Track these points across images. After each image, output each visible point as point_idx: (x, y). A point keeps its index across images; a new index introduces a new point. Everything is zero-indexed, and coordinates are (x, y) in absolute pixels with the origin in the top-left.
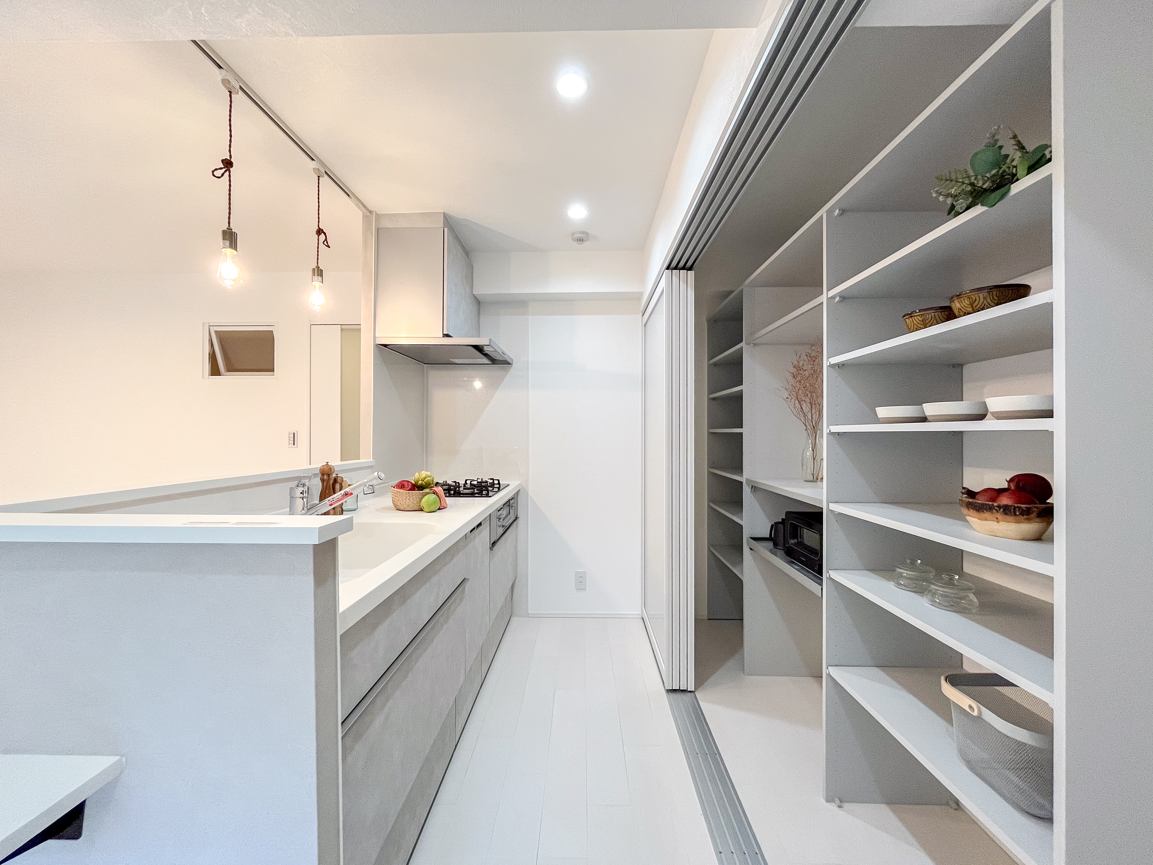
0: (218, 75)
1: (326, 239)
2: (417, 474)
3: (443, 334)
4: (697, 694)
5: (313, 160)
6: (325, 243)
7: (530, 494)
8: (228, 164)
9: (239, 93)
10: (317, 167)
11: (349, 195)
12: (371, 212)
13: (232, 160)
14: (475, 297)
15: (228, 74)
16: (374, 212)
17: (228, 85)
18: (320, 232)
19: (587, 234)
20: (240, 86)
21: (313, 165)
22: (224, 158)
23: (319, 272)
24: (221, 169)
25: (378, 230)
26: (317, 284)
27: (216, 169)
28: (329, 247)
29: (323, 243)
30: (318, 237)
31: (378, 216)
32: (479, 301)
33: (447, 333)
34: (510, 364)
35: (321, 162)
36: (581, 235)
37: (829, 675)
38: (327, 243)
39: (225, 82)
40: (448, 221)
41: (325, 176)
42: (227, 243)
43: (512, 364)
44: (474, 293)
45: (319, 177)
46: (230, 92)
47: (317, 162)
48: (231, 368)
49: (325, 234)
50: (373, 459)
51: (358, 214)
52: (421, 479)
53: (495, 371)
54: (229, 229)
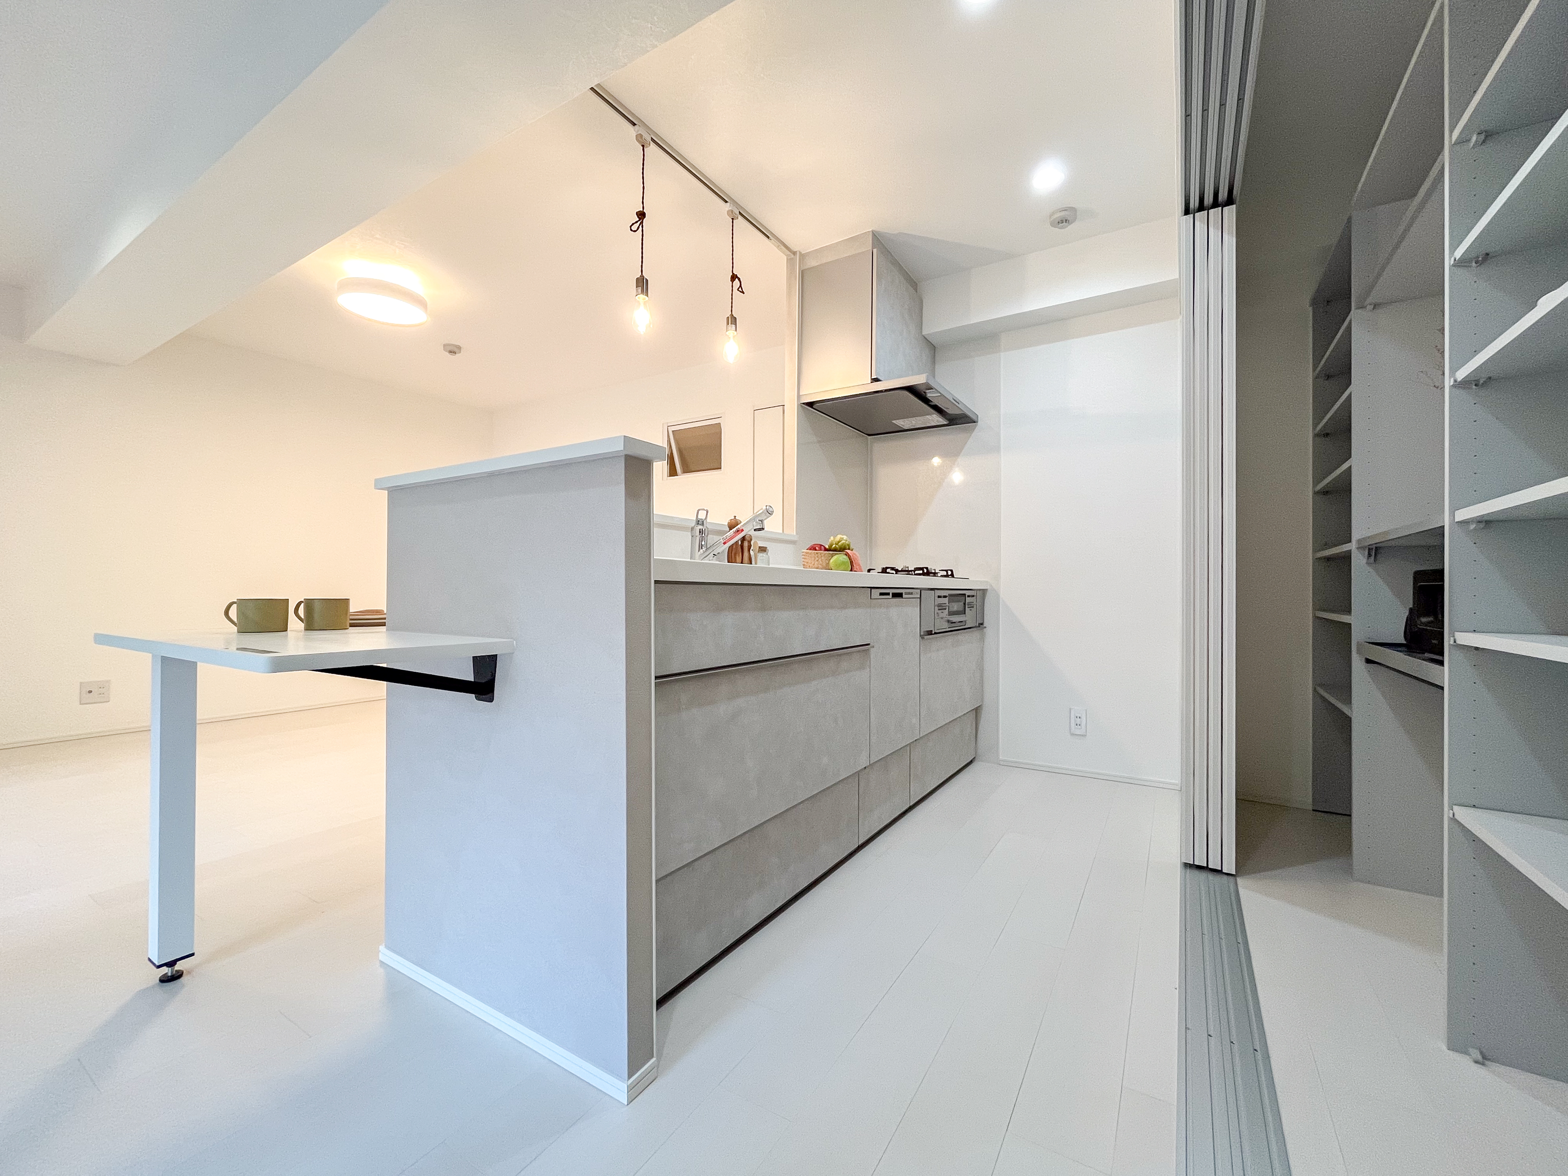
0: (632, 131)
1: (741, 286)
2: (832, 538)
3: (872, 379)
4: (1239, 880)
5: (726, 202)
6: (740, 289)
7: (1001, 596)
8: (641, 215)
9: (651, 144)
10: (730, 208)
11: (768, 237)
12: (794, 253)
13: (644, 211)
14: (925, 338)
15: (641, 128)
16: (798, 252)
17: (640, 139)
18: (734, 277)
19: (1073, 210)
20: (652, 138)
21: (727, 207)
22: (638, 211)
23: (733, 320)
24: (637, 222)
25: (803, 273)
26: (731, 332)
27: (633, 224)
28: (744, 294)
29: (738, 290)
30: (732, 283)
31: (803, 256)
32: (934, 346)
33: (875, 377)
34: (975, 422)
35: (735, 203)
36: (1063, 213)
37: (1453, 819)
38: (742, 289)
39: (639, 137)
40: (878, 240)
41: (740, 217)
42: (640, 289)
43: (977, 422)
44: (923, 334)
45: (733, 219)
46: (643, 146)
47: (730, 203)
48: (687, 470)
49: (739, 279)
50: (797, 533)
51: (782, 258)
52: (834, 543)
53: (953, 435)
54: (642, 275)
